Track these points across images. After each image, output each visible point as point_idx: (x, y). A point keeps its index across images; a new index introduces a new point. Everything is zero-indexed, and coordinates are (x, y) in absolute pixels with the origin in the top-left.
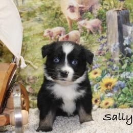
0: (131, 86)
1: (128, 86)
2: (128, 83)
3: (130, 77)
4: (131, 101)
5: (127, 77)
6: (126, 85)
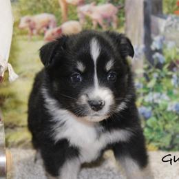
0: (161, 115)
1: (156, 116)
2: (157, 111)
3: (159, 102)
4: (161, 140)
5: (156, 101)
6: (153, 114)
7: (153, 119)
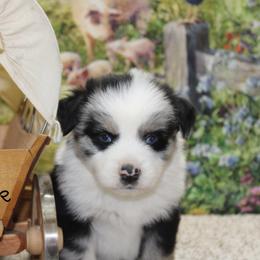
0: (211, 171)
1: (206, 173)
3: (209, 155)
5: (205, 155)
6: (202, 170)
7: (202, 177)
